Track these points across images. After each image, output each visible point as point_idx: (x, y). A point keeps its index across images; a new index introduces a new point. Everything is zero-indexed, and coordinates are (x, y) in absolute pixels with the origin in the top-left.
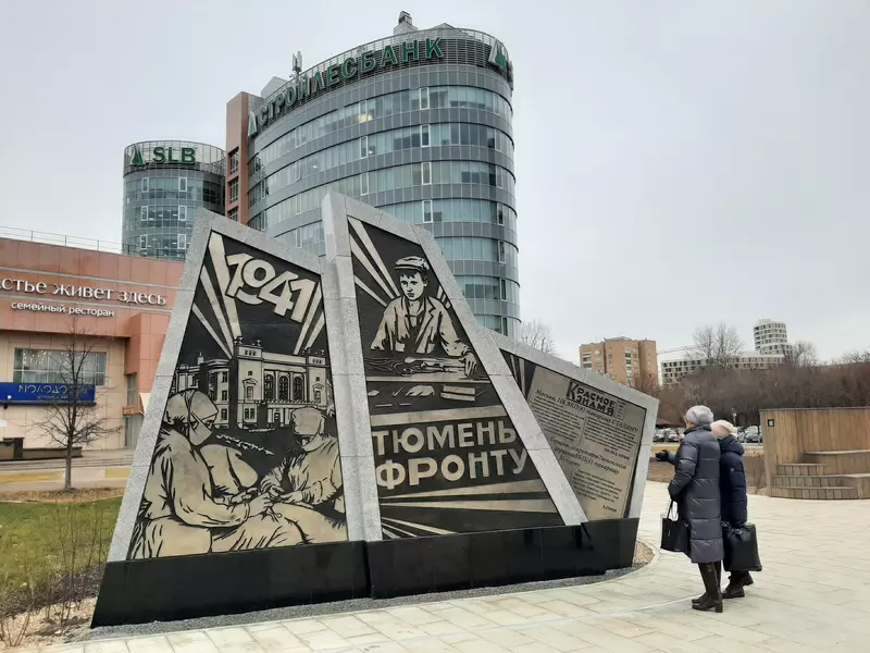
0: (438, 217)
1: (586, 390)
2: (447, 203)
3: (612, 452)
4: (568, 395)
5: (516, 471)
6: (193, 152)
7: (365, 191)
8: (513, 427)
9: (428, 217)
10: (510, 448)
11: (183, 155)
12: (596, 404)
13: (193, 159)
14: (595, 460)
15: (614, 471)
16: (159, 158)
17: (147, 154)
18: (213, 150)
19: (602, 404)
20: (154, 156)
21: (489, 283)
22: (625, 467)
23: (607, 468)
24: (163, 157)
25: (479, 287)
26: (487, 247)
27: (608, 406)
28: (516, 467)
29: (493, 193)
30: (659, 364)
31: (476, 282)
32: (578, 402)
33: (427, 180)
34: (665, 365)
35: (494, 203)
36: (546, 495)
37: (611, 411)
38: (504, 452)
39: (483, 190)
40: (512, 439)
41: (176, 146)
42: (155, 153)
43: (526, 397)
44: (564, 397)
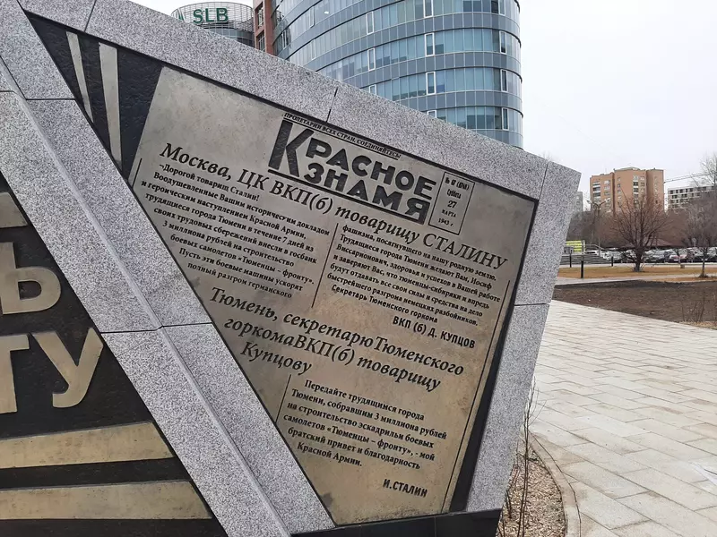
0: (440, 49)
1: (337, 145)
2: (448, 35)
3: (419, 328)
4: (274, 162)
5: (60, 401)
6: (226, 12)
7: (370, 30)
8: (49, 262)
9: (430, 50)
10: (43, 328)
11: (218, 15)
12: (371, 187)
13: (227, 17)
14: (361, 351)
15: (422, 381)
16: (198, 20)
17: (188, 16)
18: (244, 8)
19: (390, 189)
20: (194, 18)
21: (493, 113)
22: (459, 370)
23: (399, 375)
24: (202, 18)
25: (481, 118)
26: (488, 76)
27: (409, 194)
28: (63, 386)
29: (496, 20)
30: (666, 191)
31: (478, 112)
32: (312, 181)
33: (428, 13)
34: (672, 192)
35: (496, 30)
36: (171, 469)
37: (420, 210)
38: (20, 342)
39: (485, 17)
40: (47, 299)
41: (211, 7)
42: (195, 15)
43: (125, 168)
44: (263, 168)
